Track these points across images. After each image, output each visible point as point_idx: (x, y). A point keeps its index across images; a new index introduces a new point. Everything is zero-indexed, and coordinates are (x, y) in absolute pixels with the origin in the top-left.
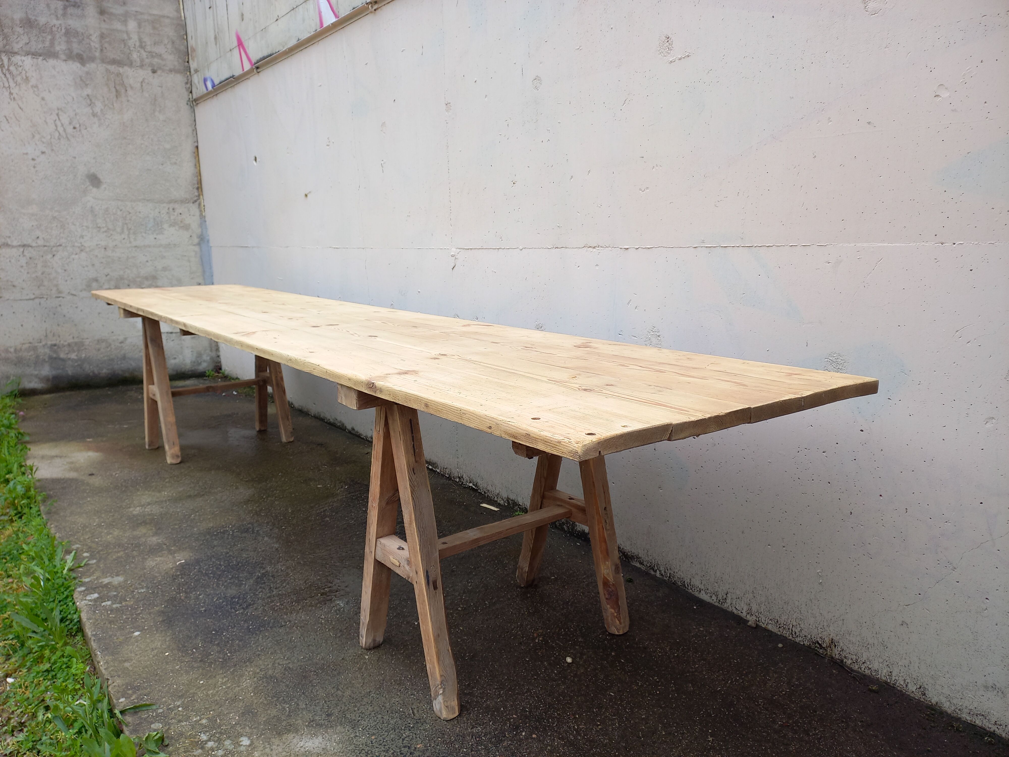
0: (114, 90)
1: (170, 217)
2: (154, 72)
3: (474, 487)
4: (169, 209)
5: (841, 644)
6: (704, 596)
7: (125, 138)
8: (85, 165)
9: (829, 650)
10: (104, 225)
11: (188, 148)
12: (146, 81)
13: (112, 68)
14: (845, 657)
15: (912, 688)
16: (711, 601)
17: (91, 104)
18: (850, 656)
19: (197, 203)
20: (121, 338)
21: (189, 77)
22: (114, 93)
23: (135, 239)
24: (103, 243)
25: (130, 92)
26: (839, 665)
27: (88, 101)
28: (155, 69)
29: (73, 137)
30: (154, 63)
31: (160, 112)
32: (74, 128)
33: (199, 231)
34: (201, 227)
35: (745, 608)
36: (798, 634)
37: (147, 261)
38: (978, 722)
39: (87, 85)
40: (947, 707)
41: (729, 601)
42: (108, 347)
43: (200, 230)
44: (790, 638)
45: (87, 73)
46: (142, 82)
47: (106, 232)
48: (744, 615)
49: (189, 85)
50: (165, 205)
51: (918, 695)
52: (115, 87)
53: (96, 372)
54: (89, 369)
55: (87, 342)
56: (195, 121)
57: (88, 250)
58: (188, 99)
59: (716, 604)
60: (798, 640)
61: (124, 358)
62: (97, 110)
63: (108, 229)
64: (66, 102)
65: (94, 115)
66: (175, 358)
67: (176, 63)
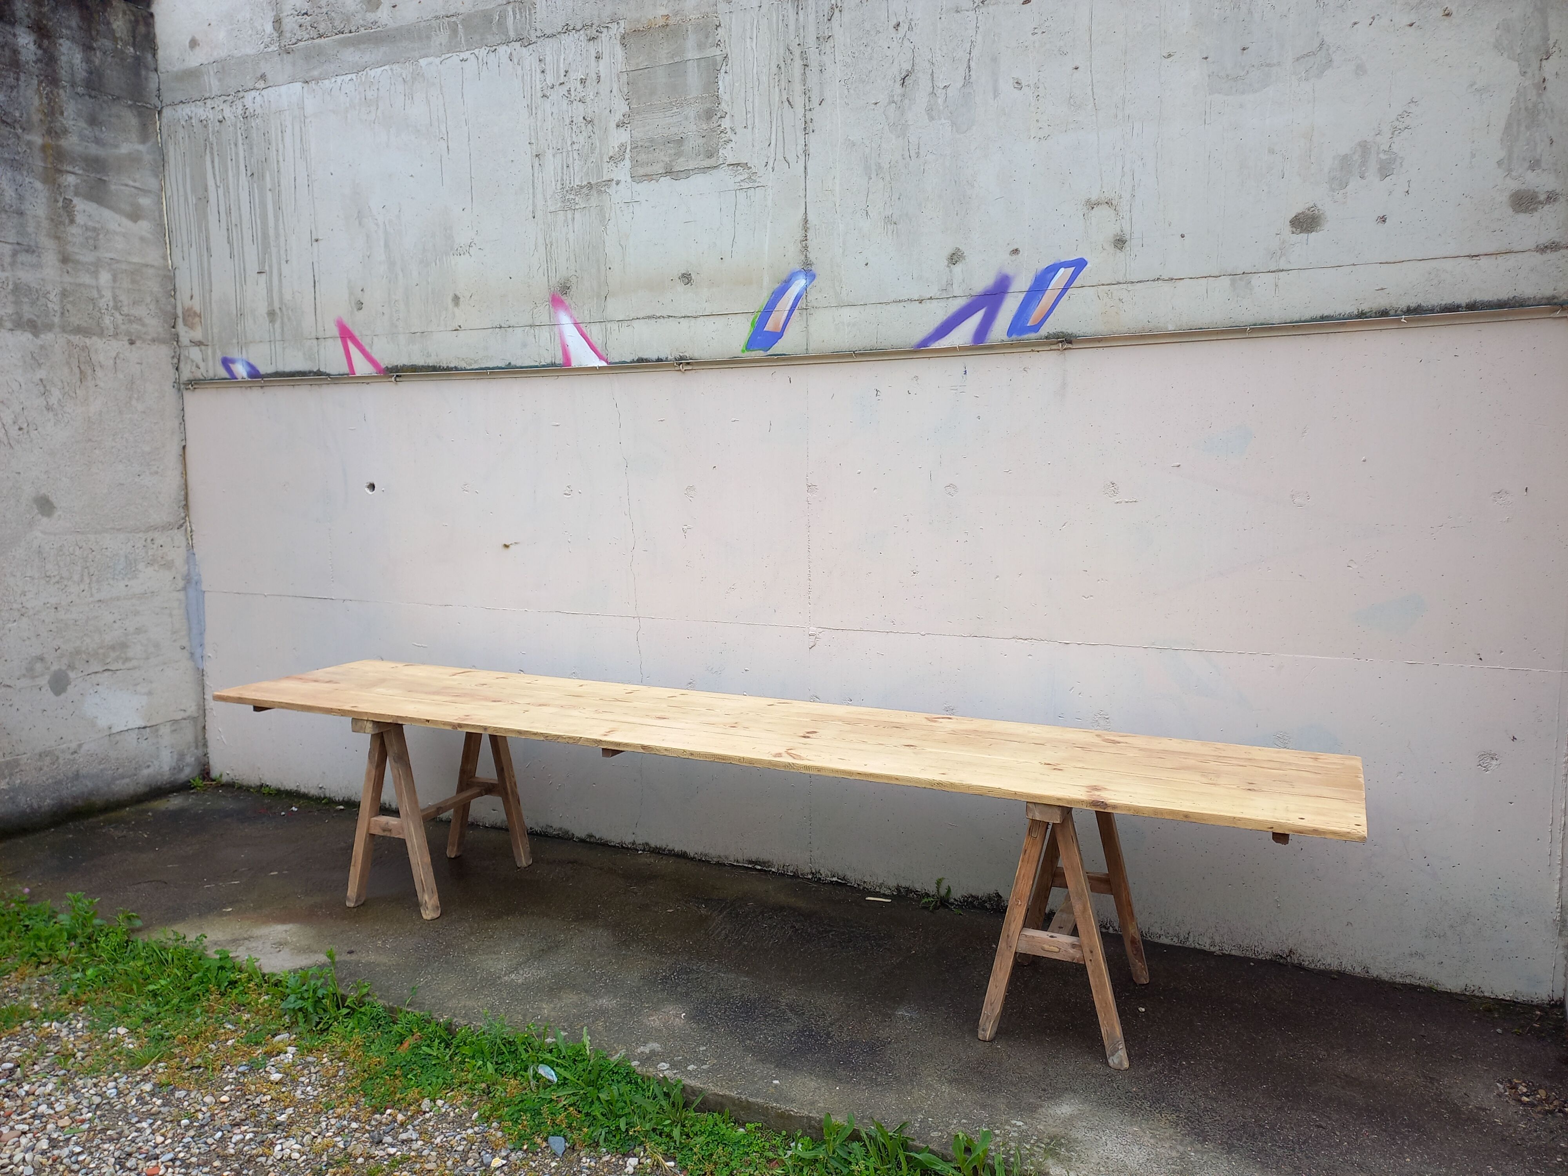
0: (77, 371)
1: (147, 553)
2: (132, 343)
3: (840, 881)
4: (146, 540)
5: (1299, 951)
6: (1165, 940)
7: (90, 440)
8: (33, 483)
9: (1289, 958)
10: (56, 573)
11: (174, 449)
12: (121, 356)
13: (76, 339)
14: (1303, 961)
15: (1358, 970)
16: (1172, 943)
17: (45, 393)
18: (1307, 959)
19: (183, 528)
20: (73, 746)
21: (177, 349)
22: (78, 375)
23: (99, 590)
24: (53, 601)
25: (99, 373)
26: (1299, 967)
27: (42, 389)
28: (133, 338)
29: (18, 442)
30: (132, 330)
31: (138, 399)
32: (20, 429)
33: (184, 569)
34: (188, 563)
35: (1208, 942)
36: (1260, 952)
37: (115, 622)
38: (1408, 982)
39: (40, 365)
40: (1385, 977)
41: (1191, 939)
42: (53, 764)
43: (186, 567)
44: (1253, 956)
45: (42, 347)
46: (115, 358)
47: (58, 582)
48: (1207, 948)
49: (176, 361)
50: (141, 535)
51: (1363, 974)
52: (79, 367)
53: (35, 805)
54: (24, 802)
55: (24, 759)
56: (183, 410)
57: (31, 612)
58: (174, 380)
59: (1178, 945)
60: (1260, 957)
61: (77, 776)
62: (53, 400)
63: (61, 578)
64: (10, 390)
65: (49, 408)
66: (149, 766)
67: (160, 330)
